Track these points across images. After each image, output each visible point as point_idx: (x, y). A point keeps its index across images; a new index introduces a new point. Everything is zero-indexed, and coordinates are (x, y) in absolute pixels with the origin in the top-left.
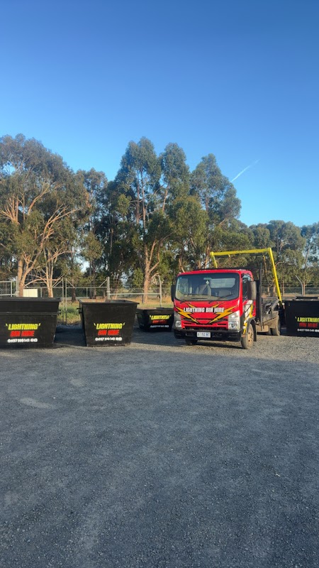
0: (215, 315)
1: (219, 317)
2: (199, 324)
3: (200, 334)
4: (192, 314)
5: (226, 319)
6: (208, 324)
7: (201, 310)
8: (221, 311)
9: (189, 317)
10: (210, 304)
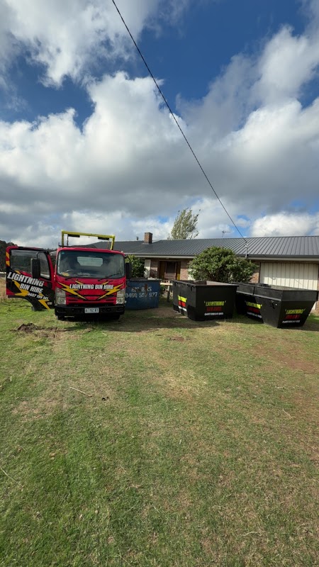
0: (104, 291)
1: (108, 294)
2: (87, 300)
3: (88, 311)
4: (80, 291)
5: (114, 295)
6: (97, 300)
7: (90, 287)
8: (111, 289)
9: (75, 293)
10: (100, 281)
